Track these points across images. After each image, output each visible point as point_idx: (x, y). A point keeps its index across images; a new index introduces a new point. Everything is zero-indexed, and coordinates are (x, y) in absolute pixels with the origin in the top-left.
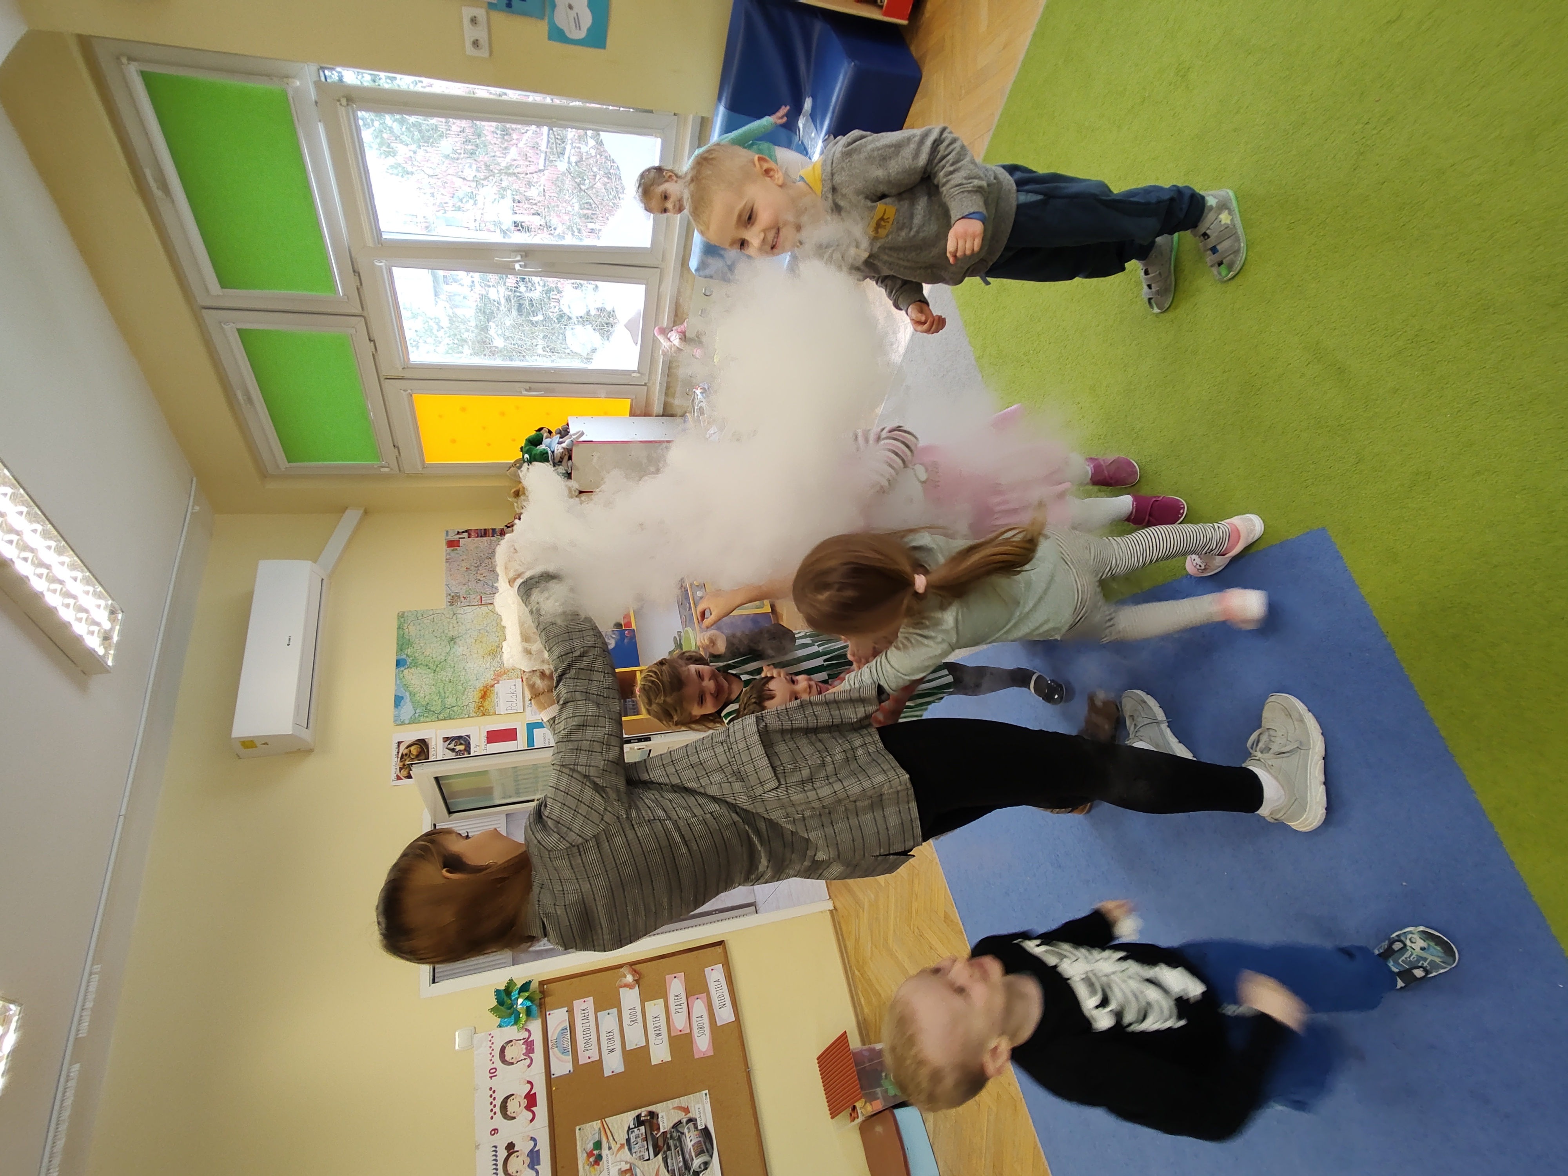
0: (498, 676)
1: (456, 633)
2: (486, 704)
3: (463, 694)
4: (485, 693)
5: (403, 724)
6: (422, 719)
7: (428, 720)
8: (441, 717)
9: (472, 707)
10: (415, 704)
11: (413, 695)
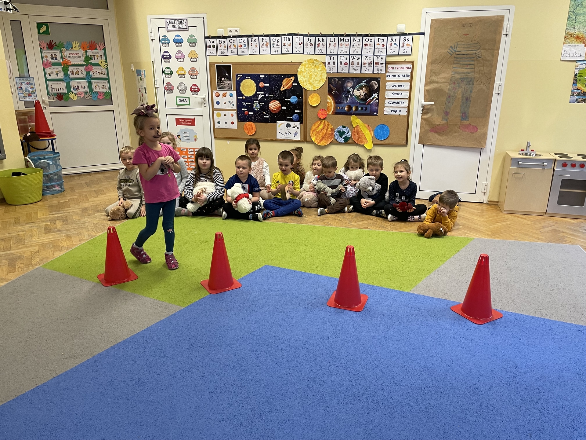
4: (580, 38)
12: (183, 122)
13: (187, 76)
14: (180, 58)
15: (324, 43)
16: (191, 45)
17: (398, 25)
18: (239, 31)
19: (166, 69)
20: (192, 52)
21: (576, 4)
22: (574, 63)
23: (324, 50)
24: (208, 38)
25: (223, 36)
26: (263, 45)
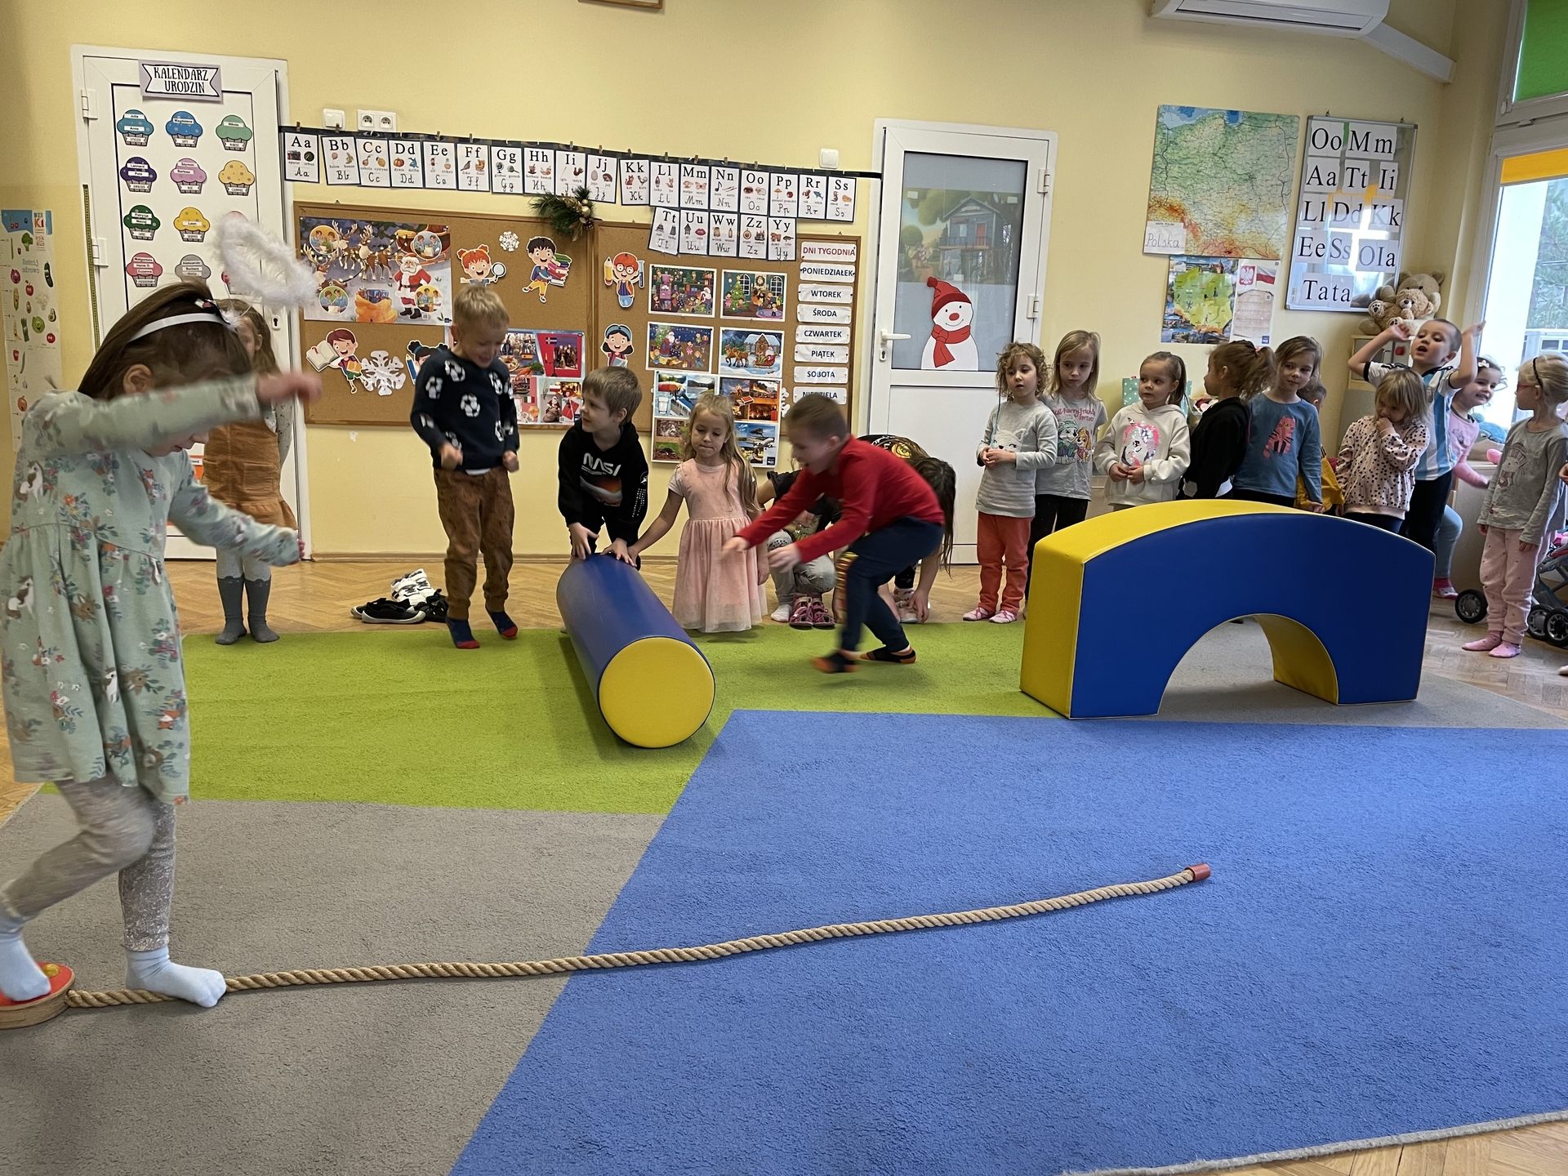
0: (1194, 228)
1: (1259, 182)
2: (1163, 211)
3: (1180, 185)
4: (1176, 210)
5: (1159, 115)
6: (1159, 137)
7: (1158, 143)
8: (1158, 158)
9: (1163, 194)
10: (1179, 130)
11: (1191, 128)
13: (213, 236)
14: (190, 180)
15: (642, 177)
16: (228, 144)
17: (822, 150)
18: (393, 121)
19: (133, 210)
20: (231, 167)
21: (1166, 142)
22: (1165, 262)
23: (644, 193)
24: (292, 130)
25: (343, 129)
26: (468, 166)
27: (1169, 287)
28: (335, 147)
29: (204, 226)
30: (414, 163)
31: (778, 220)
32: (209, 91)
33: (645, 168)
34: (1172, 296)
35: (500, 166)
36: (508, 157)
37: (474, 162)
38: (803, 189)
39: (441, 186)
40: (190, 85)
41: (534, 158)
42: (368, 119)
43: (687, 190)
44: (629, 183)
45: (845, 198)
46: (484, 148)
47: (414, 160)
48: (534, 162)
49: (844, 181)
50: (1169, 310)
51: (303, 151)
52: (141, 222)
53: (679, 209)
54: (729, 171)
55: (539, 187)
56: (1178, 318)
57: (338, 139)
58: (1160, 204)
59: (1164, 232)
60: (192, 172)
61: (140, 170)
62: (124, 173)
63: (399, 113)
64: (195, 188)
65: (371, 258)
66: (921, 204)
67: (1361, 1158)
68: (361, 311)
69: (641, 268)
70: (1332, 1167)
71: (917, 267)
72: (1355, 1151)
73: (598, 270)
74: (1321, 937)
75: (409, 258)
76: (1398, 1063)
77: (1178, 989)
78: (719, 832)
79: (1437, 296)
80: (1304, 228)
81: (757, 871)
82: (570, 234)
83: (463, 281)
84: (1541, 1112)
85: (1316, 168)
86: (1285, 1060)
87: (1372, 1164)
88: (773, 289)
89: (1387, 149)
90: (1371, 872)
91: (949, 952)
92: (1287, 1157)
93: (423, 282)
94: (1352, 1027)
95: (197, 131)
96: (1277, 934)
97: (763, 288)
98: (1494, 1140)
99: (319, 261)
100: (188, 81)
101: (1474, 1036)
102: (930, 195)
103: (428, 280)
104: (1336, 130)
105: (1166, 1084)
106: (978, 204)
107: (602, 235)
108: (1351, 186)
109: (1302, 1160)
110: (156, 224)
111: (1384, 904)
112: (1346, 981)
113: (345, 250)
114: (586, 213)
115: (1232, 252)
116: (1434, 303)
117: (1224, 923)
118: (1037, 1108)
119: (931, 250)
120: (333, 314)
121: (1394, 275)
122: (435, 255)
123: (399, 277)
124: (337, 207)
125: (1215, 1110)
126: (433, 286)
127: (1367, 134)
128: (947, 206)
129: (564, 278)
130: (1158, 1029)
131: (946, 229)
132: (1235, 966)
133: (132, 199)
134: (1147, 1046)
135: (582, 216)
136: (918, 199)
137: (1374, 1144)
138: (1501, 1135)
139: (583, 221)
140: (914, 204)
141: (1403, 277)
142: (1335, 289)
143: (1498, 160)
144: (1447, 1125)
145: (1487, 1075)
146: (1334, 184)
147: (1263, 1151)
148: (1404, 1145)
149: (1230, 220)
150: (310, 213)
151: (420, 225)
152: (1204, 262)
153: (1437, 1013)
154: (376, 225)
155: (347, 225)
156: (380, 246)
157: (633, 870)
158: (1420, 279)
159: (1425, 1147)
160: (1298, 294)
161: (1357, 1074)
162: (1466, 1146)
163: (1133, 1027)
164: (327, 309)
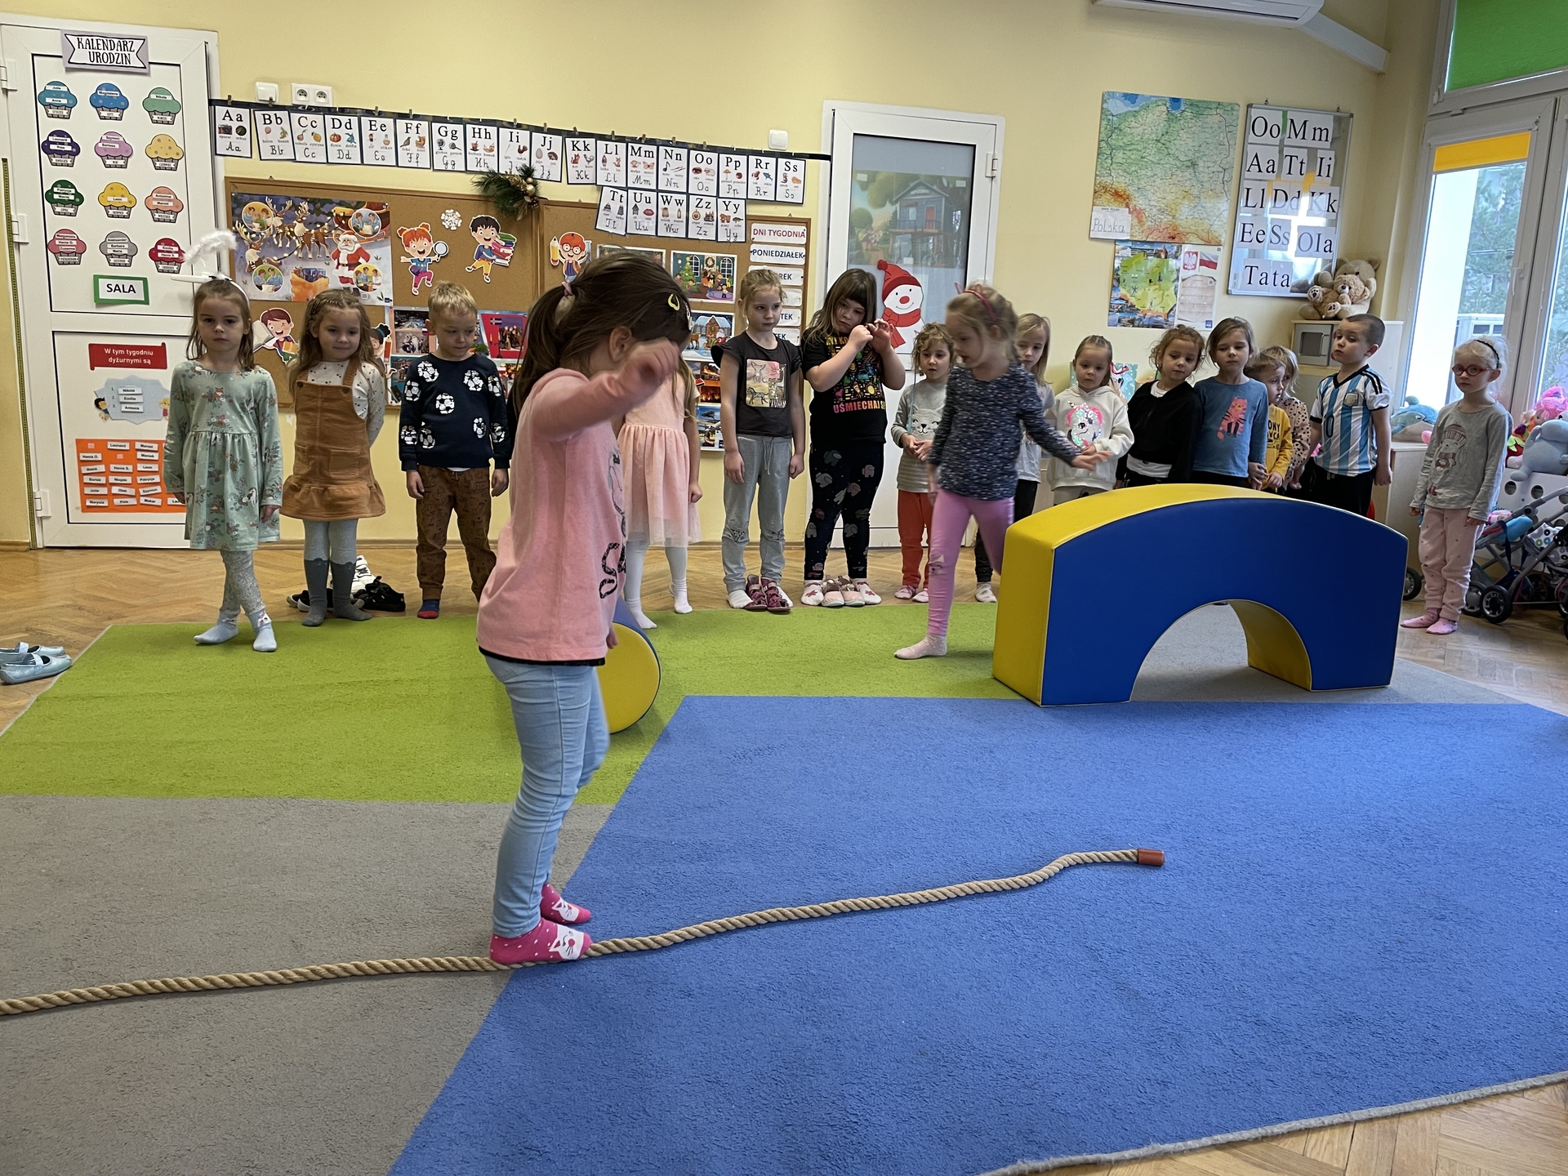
0: (1138, 214)
1: (1201, 169)
2: (1108, 196)
3: (1125, 171)
4: (1121, 196)
5: (1104, 101)
6: (1104, 123)
7: (1103, 129)
8: (1103, 144)
9: (1108, 180)
10: (1123, 117)
11: (1135, 114)
12: (120, 356)
13: (140, 212)
14: (115, 154)
15: (588, 156)
16: (155, 118)
17: (771, 131)
18: (329, 96)
19: (55, 185)
20: (159, 140)
21: (1111, 127)
22: (1112, 246)
23: (591, 173)
24: (223, 103)
25: (277, 103)
26: (408, 142)
27: (1115, 271)
28: (268, 122)
29: (130, 202)
30: (351, 139)
31: (727, 201)
32: (135, 62)
33: (592, 147)
34: (1118, 280)
35: (441, 143)
36: (449, 134)
37: (414, 138)
38: (753, 170)
39: (380, 162)
40: (116, 56)
41: (477, 135)
42: (303, 93)
43: (634, 169)
44: (575, 162)
45: (795, 180)
46: (425, 124)
47: (351, 136)
48: (477, 139)
49: (793, 162)
50: (1115, 295)
51: (234, 125)
52: (64, 198)
53: (626, 189)
54: (677, 150)
55: (482, 164)
56: (1124, 302)
57: (272, 113)
58: (1105, 189)
59: (1109, 217)
60: (117, 146)
61: (63, 144)
62: (45, 147)
63: (335, 88)
64: (121, 162)
65: (307, 236)
66: (872, 187)
67: (1314, 1137)
68: (296, 290)
69: (588, 248)
70: (1286, 1147)
71: (867, 250)
72: (1308, 1130)
73: (544, 249)
74: (1270, 913)
75: (347, 236)
76: (1347, 1040)
77: (1130, 970)
78: (668, 821)
79: (1373, 281)
80: (1245, 214)
81: (707, 860)
82: (514, 213)
83: (403, 259)
84: (1489, 1085)
85: (1256, 156)
86: (1237, 1039)
87: (1325, 1143)
88: (724, 271)
89: (1324, 138)
90: (1317, 847)
91: (903, 939)
92: (1241, 1138)
93: (361, 260)
94: (1302, 1003)
95: (123, 103)
96: (1227, 912)
97: (714, 269)
98: (1445, 1115)
99: (252, 239)
100: (114, 52)
101: (1422, 1010)
102: (880, 177)
103: (367, 258)
104: (1275, 118)
105: (1120, 1067)
106: (927, 188)
107: (548, 214)
108: (1289, 173)
109: (1256, 1140)
110: (79, 199)
111: (1331, 880)
112: (1295, 957)
113: (280, 227)
114: (531, 191)
115: (1175, 238)
116: (1370, 289)
117: (1176, 902)
118: (991, 1096)
119: (881, 233)
120: (267, 293)
121: (1331, 261)
122: (374, 233)
123: (337, 255)
124: (271, 183)
125: (1169, 1092)
126: (372, 264)
127: (1305, 122)
128: (897, 189)
129: (509, 257)
130: (1112, 1011)
131: (896, 211)
132: (1187, 945)
133: (54, 174)
134: (1101, 1029)
135: (527, 195)
136: (867, 181)
137: (1326, 1123)
138: (1452, 1110)
139: (528, 199)
140: (864, 186)
141: (1340, 263)
142: (1275, 274)
143: (1431, 149)
144: (1397, 1101)
145: (1436, 1049)
146: (1273, 172)
147: (1218, 1133)
148: (1356, 1122)
149: (1173, 206)
150: (242, 189)
151: (358, 203)
152: (1149, 247)
153: (1385, 988)
154: (311, 202)
155: (281, 201)
156: (316, 223)
157: (580, 862)
158: (1357, 265)
159: (1376, 1125)
160: (1240, 279)
161: (1307, 1051)
162: (1416, 1122)
163: (1087, 1010)
164: (260, 288)
